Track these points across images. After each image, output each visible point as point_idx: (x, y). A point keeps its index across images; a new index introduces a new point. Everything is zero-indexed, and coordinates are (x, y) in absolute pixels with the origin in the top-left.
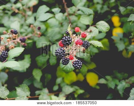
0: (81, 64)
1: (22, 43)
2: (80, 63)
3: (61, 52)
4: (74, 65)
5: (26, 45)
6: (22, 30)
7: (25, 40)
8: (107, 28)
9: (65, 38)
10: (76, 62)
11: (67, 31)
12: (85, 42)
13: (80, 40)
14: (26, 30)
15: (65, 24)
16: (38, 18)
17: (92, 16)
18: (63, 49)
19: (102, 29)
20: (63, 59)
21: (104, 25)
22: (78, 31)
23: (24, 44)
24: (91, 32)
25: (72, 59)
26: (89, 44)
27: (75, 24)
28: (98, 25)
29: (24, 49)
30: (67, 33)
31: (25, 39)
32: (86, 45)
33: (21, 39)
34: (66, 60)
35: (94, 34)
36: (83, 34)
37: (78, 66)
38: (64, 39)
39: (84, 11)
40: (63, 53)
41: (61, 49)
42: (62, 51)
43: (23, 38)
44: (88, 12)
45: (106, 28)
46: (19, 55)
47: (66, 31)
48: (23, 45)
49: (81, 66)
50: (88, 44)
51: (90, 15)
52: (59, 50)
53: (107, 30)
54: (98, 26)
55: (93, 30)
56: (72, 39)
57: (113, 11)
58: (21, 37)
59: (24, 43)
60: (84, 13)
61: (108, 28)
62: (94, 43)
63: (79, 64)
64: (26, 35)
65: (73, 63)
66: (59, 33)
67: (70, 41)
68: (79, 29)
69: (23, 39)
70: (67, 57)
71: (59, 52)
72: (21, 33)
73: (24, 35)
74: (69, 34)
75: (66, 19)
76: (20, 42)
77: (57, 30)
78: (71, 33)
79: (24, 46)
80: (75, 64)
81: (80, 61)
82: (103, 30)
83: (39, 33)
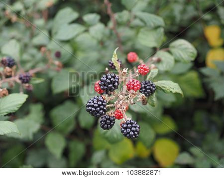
0: (137, 129)
1: (24, 84)
2: (135, 127)
3: (97, 105)
4: (123, 129)
5: (32, 88)
6: (26, 57)
7: (30, 79)
8: (192, 55)
9: (107, 77)
10: (127, 124)
11: (112, 63)
12: (146, 84)
13: (135, 81)
14: (33, 56)
15: (110, 44)
16: (56, 33)
17: (162, 30)
18: (102, 100)
19: (180, 55)
20: (102, 118)
21: (186, 48)
22: (134, 60)
23: (29, 87)
24: (159, 61)
25: (120, 117)
26: (154, 87)
27: (129, 44)
28: (174, 47)
29: (26, 96)
30: (110, 65)
31: (29, 77)
32: (148, 90)
33: (22, 76)
34: (109, 119)
35: (165, 66)
36: (142, 68)
37: (132, 133)
38: (105, 79)
39: (146, 20)
40: (102, 107)
41: (98, 100)
42: (100, 103)
43: (25, 74)
44: (154, 23)
45: (189, 54)
46: (16, 109)
47: (110, 61)
48: (25, 88)
49: (136, 133)
50: (152, 88)
51: (157, 28)
52: (93, 102)
53: (192, 57)
54: (173, 50)
55: (163, 59)
56: (119, 79)
57: (207, 16)
58: (21, 72)
59: (27, 85)
60: (145, 23)
61: (192, 53)
62: (164, 84)
63: (133, 129)
64: (33, 67)
65: (122, 127)
66: (99, 61)
67: (116, 84)
68: (136, 56)
69: (25, 77)
70: (111, 113)
71: (93, 104)
72: (23, 62)
73: (28, 65)
74: (115, 67)
75: (111, 34)
76: (19, 81)
77: (94, 55)
78: (117, 65)
79: (27, 90)
80: (126, 128)
81: (135, 123)
82: (183, 57)
83: (57, 62)
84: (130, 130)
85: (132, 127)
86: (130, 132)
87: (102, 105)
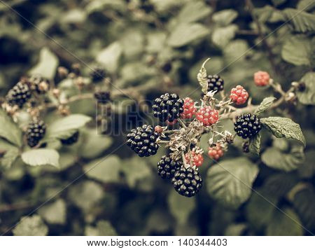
0: (194, 182)
2: (191, 179)
3: (139, 138)
10: (181, 172)
18: (150, 131)
32: (245, 129)
34: (169, 163)
37: (183, 187)
49: (191, 188)
50: (251, 125)
63: (187, 181)
71: (135, 135)
84: (181, 182)
85: (186, 177)
86: (181, 185)
87: (148, 138)
